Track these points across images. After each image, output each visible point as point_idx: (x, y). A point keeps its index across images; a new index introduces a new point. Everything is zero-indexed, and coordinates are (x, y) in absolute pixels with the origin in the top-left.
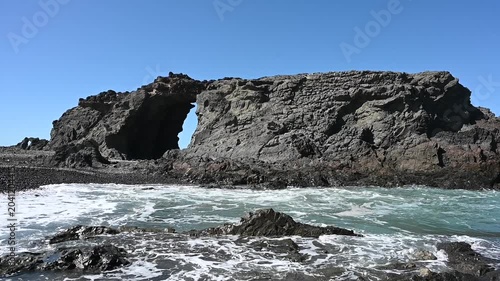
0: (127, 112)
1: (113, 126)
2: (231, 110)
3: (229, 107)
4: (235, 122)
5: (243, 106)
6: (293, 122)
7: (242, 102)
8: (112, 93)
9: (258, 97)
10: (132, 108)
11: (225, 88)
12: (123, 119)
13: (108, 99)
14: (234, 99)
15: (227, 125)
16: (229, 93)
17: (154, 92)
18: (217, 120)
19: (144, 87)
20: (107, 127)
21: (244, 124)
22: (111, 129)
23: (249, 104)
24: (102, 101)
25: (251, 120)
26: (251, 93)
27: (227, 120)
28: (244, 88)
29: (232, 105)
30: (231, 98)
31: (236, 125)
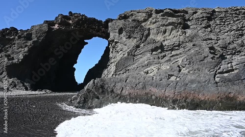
0: (30, 43)
1: (15, 56)
2: (151, 36)
3: (149, 35)
4: (162, 47)
5: (165, 32)
6: (226, 47)
7: (163, 29)
8: (14, 30)
9: (180, 23)
10: (36, 39)
11: (141, 17)
12: (26, 49)
13: (10, 34)
14: (152, 26)
15: (153, 50)
16: (145, 20)
17: (56, 26)
18: (138, 46)
19: (46, 22)
20: (8, 56)
21: (172, 50)
22: (13, 59)
23: (172, 30)
24: (4, 36)
25: (179, 45)
26: (174, 20)
27: (152, 46)
28: (162, 16)
29: (151, 32)
30: (147, 25)
31: (163, 50)
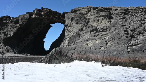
0: (17, 25)
1: (9, 33)
2: (90, 23)
3: (89, 22)
5: (98, 21)
6: (134, 31)
7: (97, 19)
8: (8, 17)
9: (107, 16)
10: (21, 23)
11: (84, 11)
12: (15, 29)
13: (6, 20)
14: (91, 17)
15: (91, 32)
16: (87, 14)
17: (34, 16)
18: (82, 29)
19: (28, 13)
20: (4, 33)
21: (102, 31)
22: (7, 35)
23: (103, 19)
24: (2, 21)
25: (107, 29)
26: (102, 13)
27: (91, 29)
28: (97, 11)
29: (90, 20)
30: (88, 16)
31: (97, 32)
